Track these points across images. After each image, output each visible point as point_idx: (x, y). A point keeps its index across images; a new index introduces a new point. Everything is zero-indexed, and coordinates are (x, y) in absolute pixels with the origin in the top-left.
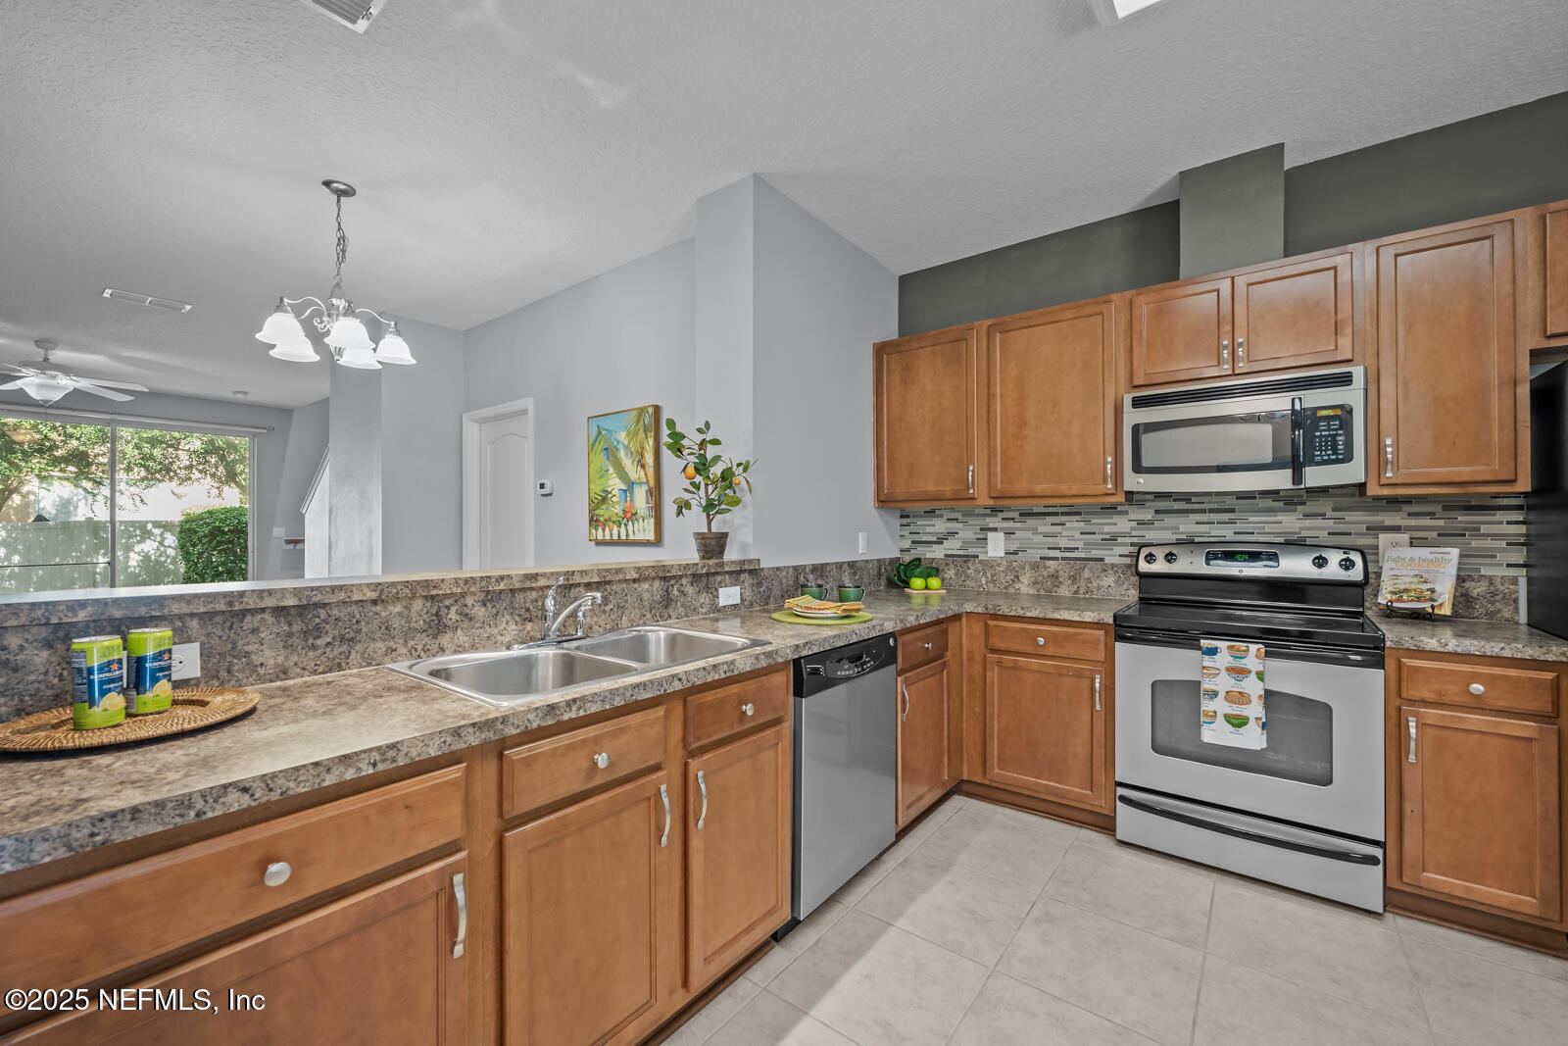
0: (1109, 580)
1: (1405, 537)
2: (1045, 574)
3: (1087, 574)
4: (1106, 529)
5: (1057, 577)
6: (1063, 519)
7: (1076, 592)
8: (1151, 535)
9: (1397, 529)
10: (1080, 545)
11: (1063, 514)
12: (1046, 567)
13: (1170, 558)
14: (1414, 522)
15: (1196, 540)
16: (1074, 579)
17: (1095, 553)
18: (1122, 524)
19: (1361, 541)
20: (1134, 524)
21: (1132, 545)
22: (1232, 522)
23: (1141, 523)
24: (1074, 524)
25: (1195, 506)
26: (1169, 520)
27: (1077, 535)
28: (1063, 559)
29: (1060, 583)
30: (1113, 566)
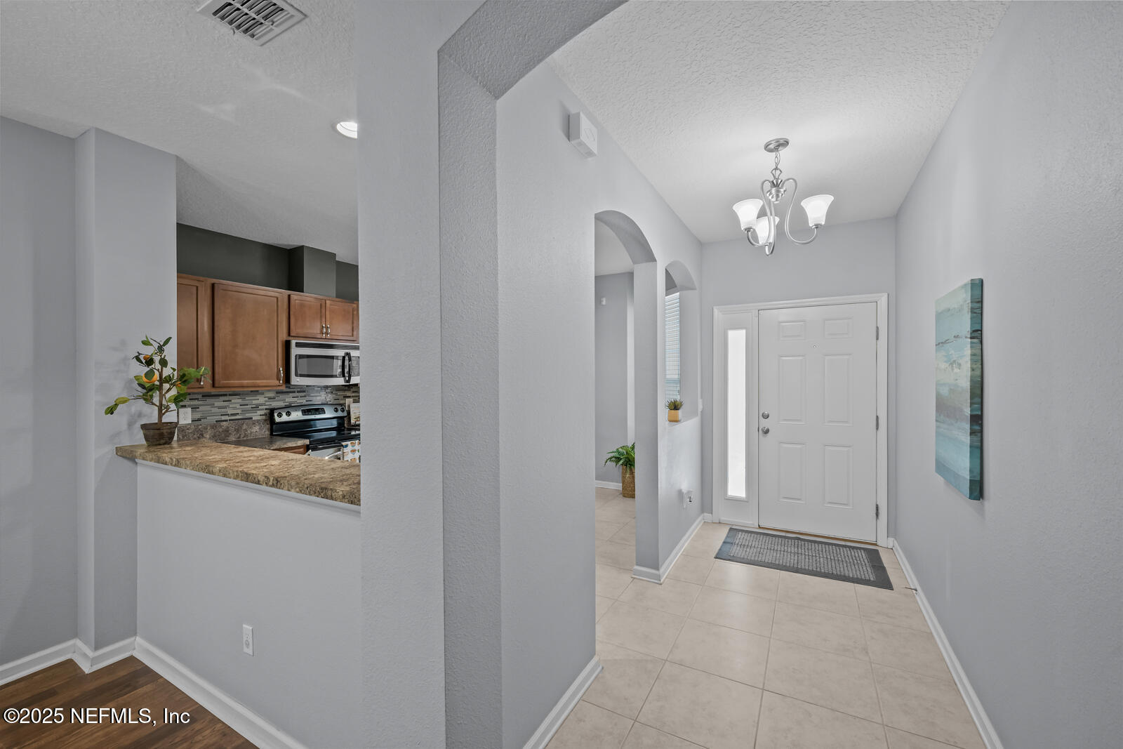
0: (256, 428)
1: (351, 400)
2: (221, 430)
3: (245, 427)
4: (254, 402)
5: (228, 431)
6: (231, 397)
7: (239, 438)
8: (275, 404)
9: (349, 397)
10: (239, 411)
11: (230, 395)
12: (221, 426)
13: (288, 414)
14: (353, 394)
15: (293, 405)
16: (237, 430)
17: (248, 415)
18: (261, 399)
19: (342, 402)
20: (267, 399)
21: (266, 409)
22: (305, 396)
23: (270, 398)
24: (236, 401)
25: (292, 390)
26: (282, 397)
27: (238, 406)
28: (230, 420)
29: (230, 434)
30: (258, 421)
